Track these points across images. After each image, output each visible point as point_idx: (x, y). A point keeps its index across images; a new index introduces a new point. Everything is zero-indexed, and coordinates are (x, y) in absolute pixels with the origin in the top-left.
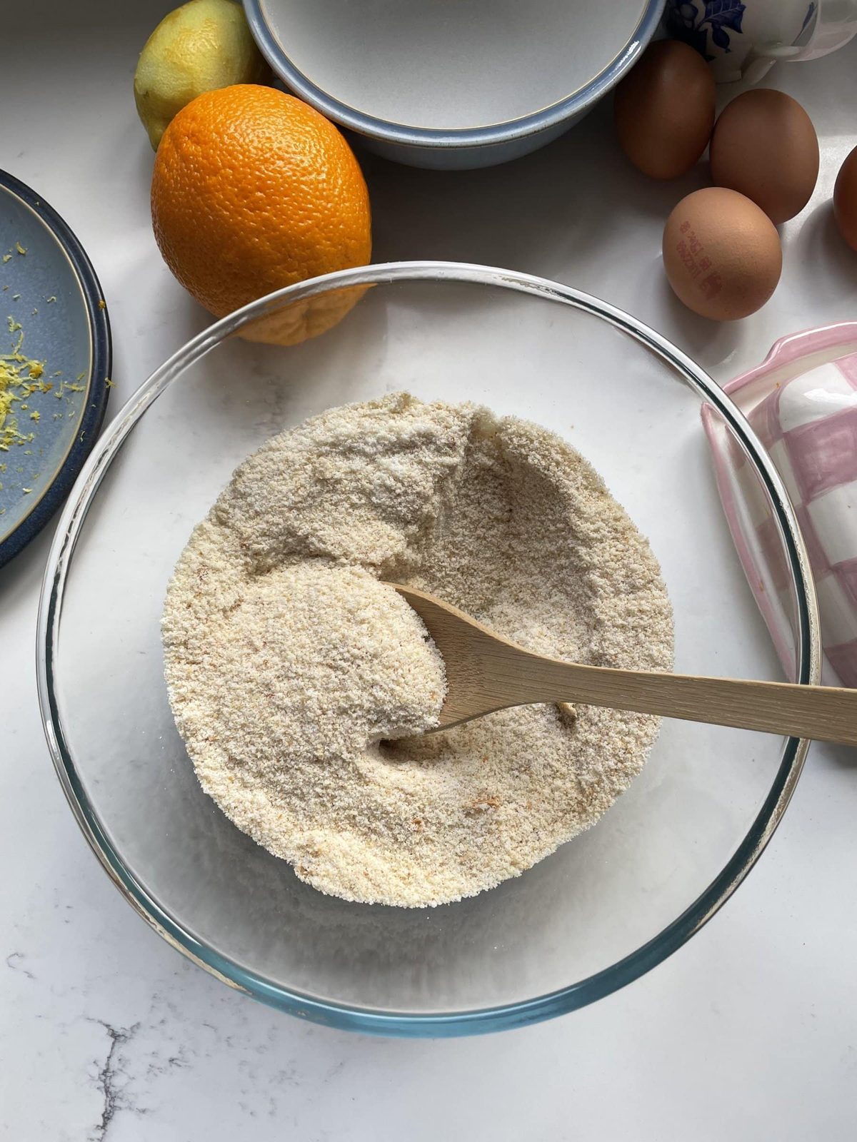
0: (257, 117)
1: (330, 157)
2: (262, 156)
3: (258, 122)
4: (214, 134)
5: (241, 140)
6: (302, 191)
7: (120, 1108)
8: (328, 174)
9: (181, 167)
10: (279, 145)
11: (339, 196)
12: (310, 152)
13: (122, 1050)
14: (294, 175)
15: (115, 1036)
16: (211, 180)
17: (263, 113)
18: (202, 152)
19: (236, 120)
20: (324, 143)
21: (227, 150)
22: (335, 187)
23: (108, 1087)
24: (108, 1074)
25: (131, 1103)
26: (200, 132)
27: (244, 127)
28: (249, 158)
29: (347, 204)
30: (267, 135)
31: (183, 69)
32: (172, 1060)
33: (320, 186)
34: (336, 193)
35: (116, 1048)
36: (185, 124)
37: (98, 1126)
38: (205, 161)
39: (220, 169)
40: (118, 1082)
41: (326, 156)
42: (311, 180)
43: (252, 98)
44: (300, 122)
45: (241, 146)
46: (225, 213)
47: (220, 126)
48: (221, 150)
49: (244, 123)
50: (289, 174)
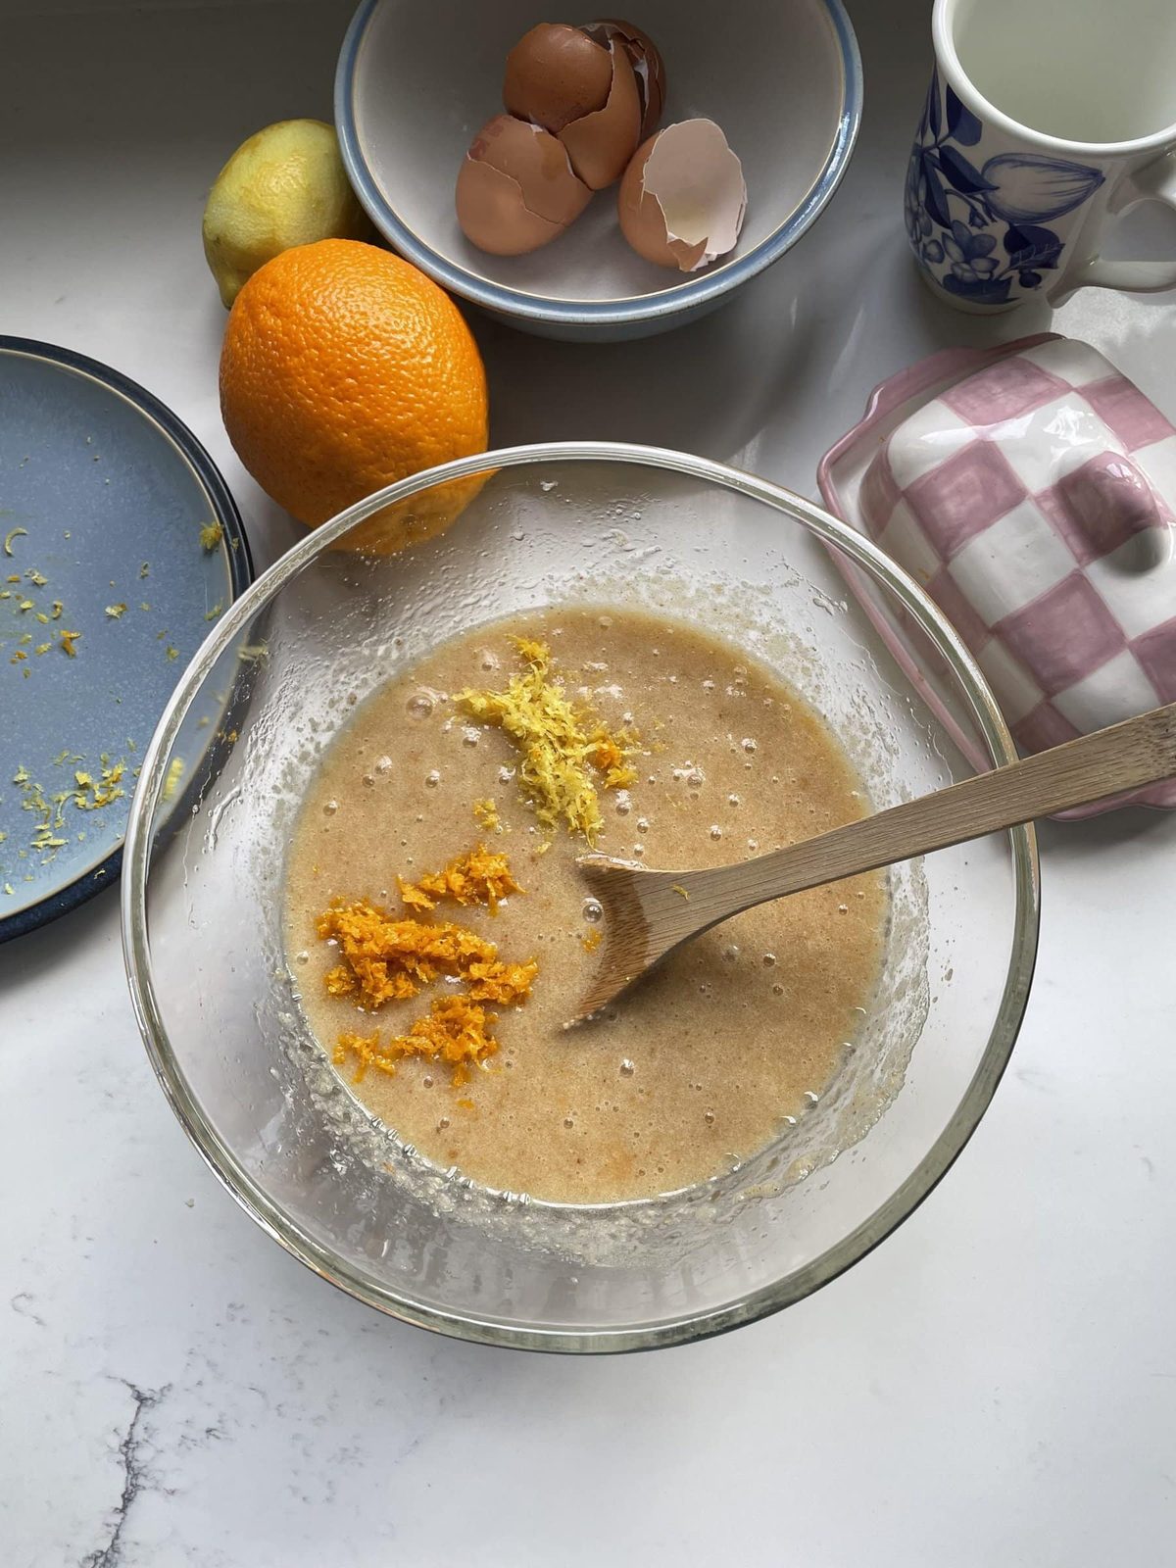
0: (351, 286)
1: (437, 336)
2: (355, 335)
3: (352, 292)
4: (298, 306)
5: (331, 315)
6: (402, 377)
7: (144, 1488)
8: (434, 356)
9: (257, 342)
10: (375, 323)
11: (447, 383)
12: (414, 330)
13: (149, 1416)
14: (393, 359)
15: (141, 1399)
16: (293, 362)
17: (358, 281)
18: (283, 326)
19: (325, 290)
20: (431, 318)
21: (312, 326)
22: (443, 372)
23: (130, 1462)
24: (131, 1446)
25: (157, 1482)
26: (281, 301)
27: (334, 300)
28: (339, 337)
29: (457, 393)
30: (362, 309)
31: (262, 213)
32: (209, 1431)
33: (424, 371)
34: (444, 380)
35: (141, 1414)
36: (263, 289)
37: (117, 1509)
38: (286, 338)
39: (303, 349)
40: (143, 1455)
41: (434, 334)
42: (414, 364)
44: (402, 293)
45: (330, 322)
46: (308, 401)
47: (305, 296)
48: (306, 326)
49: (335, 293)
50: (386, 357)
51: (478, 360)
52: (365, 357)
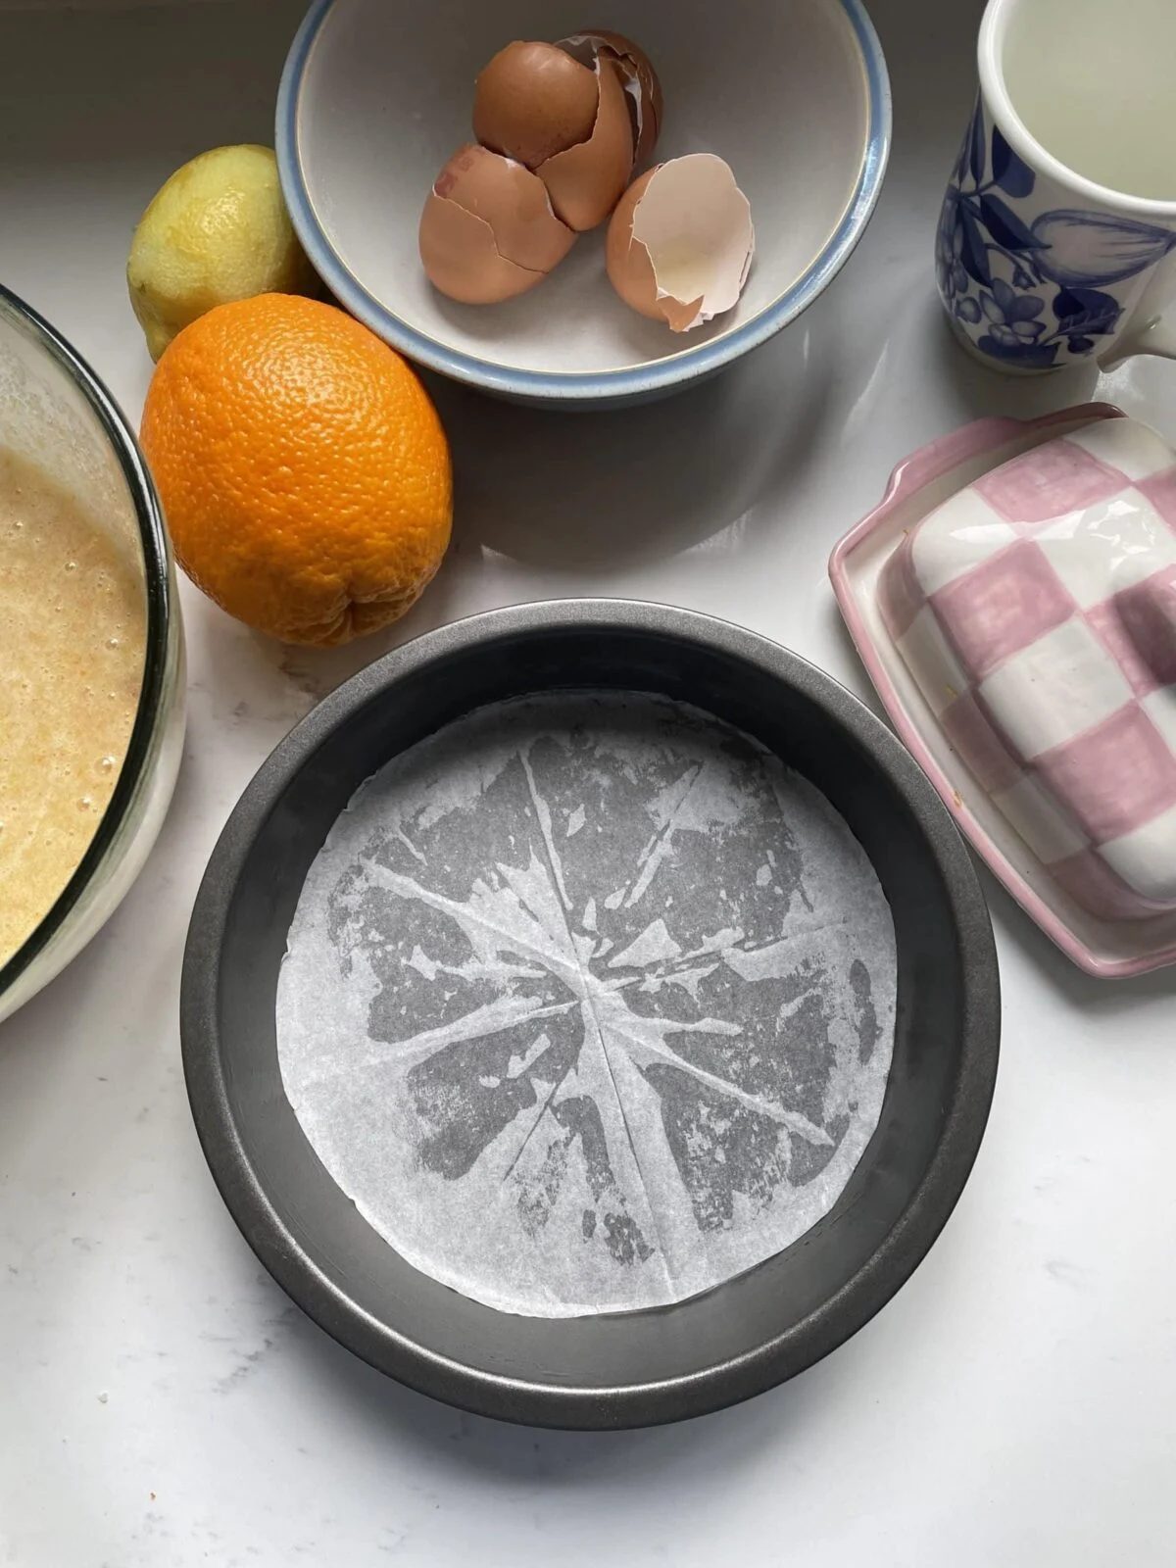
0: (287, 356)
1: (390, 414)
2: (291, 415)
3: (287, 364)
4: (225, 379)
5: (263, 391)
6: (346, 465)
8: (385, 439)
9: (177, 419)
10: (314, 401)
11: (400, 469)
12: (360, 408)
14: (336, 444)
16: (218, 446)
17: (296, 350)
18: (207, 403)
19: (258, 360)
20: (382, 393)
21: (241, 405)
22: (395, 457)
26: (205, 372)
27: (267, 373)
28: (271, 417)
29: (412, 480)
30: (299, 384)
31: (193, 258)
33: (373, 457)
34: (396, 465)
36: (185, 356)
38: (210, 417)
39: (229, 431)
41: (384, 413)
42: (360, 449)
43: (281, 325)
44: (349, 364)
45: (261, 400)
46: (235, 492)
47: (233, 368)
48: (233, 404)
49: (268, 365)
50: (328, 441)
51: (440, 438)
52: (303, 442)
